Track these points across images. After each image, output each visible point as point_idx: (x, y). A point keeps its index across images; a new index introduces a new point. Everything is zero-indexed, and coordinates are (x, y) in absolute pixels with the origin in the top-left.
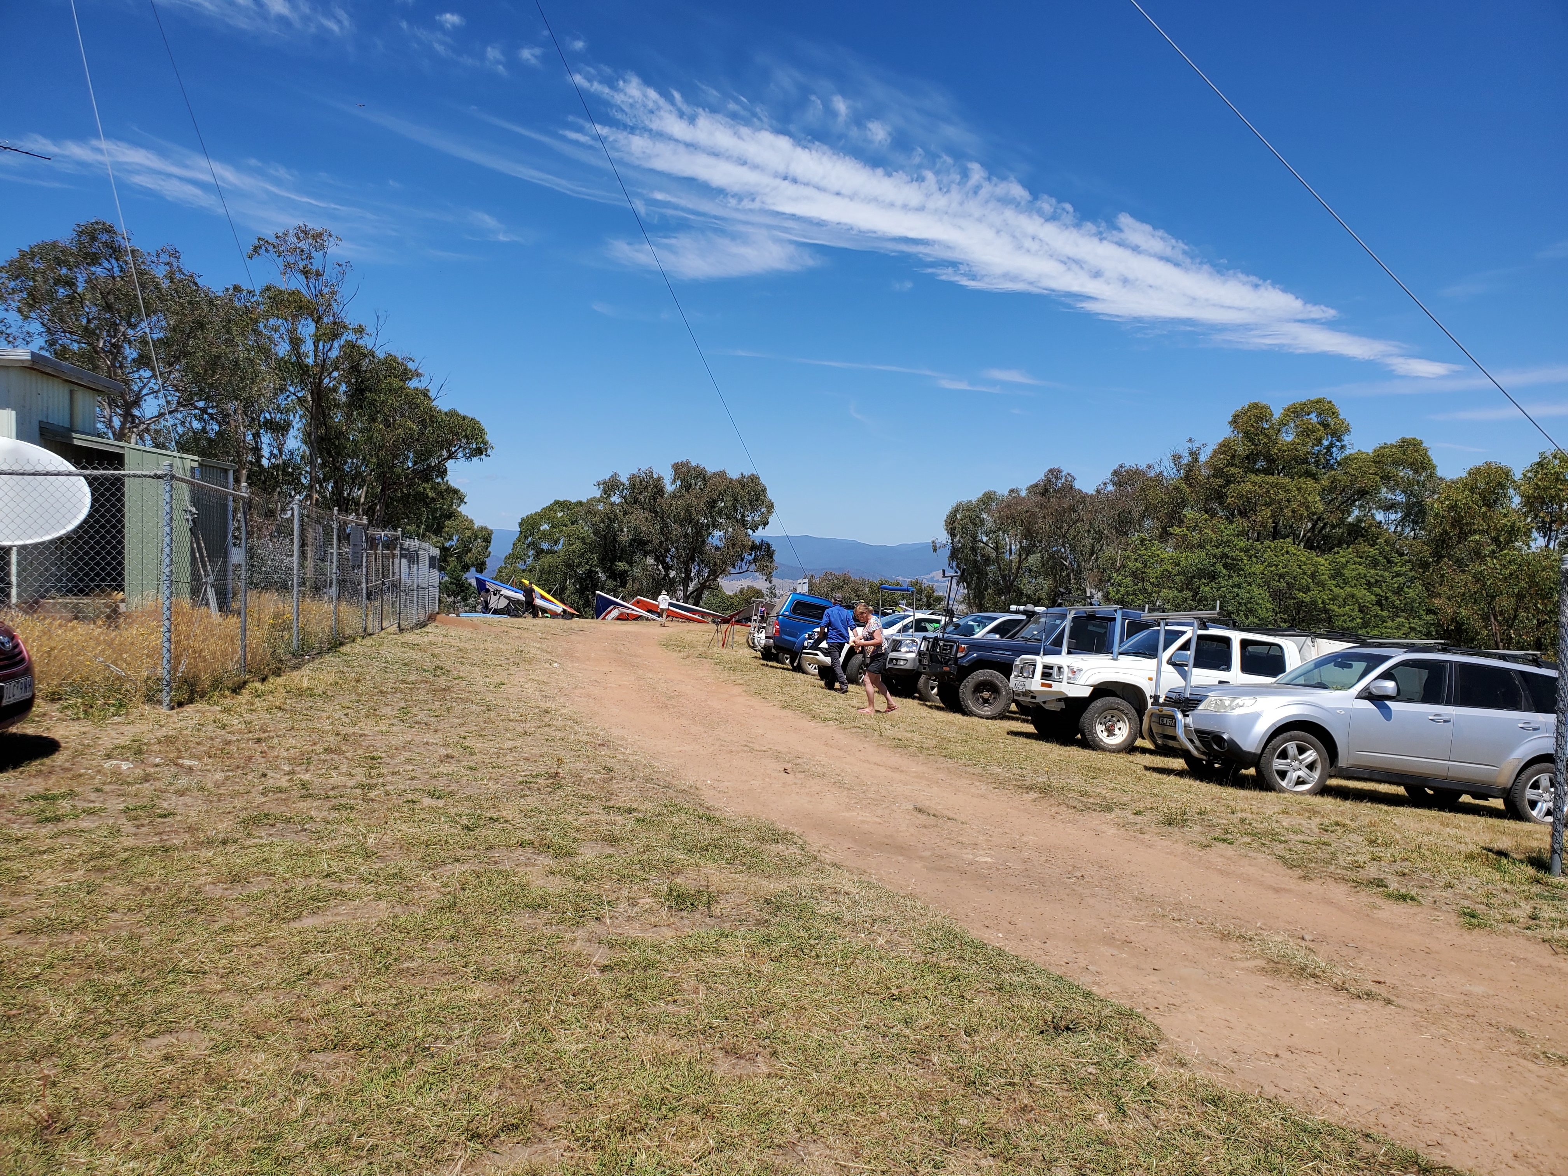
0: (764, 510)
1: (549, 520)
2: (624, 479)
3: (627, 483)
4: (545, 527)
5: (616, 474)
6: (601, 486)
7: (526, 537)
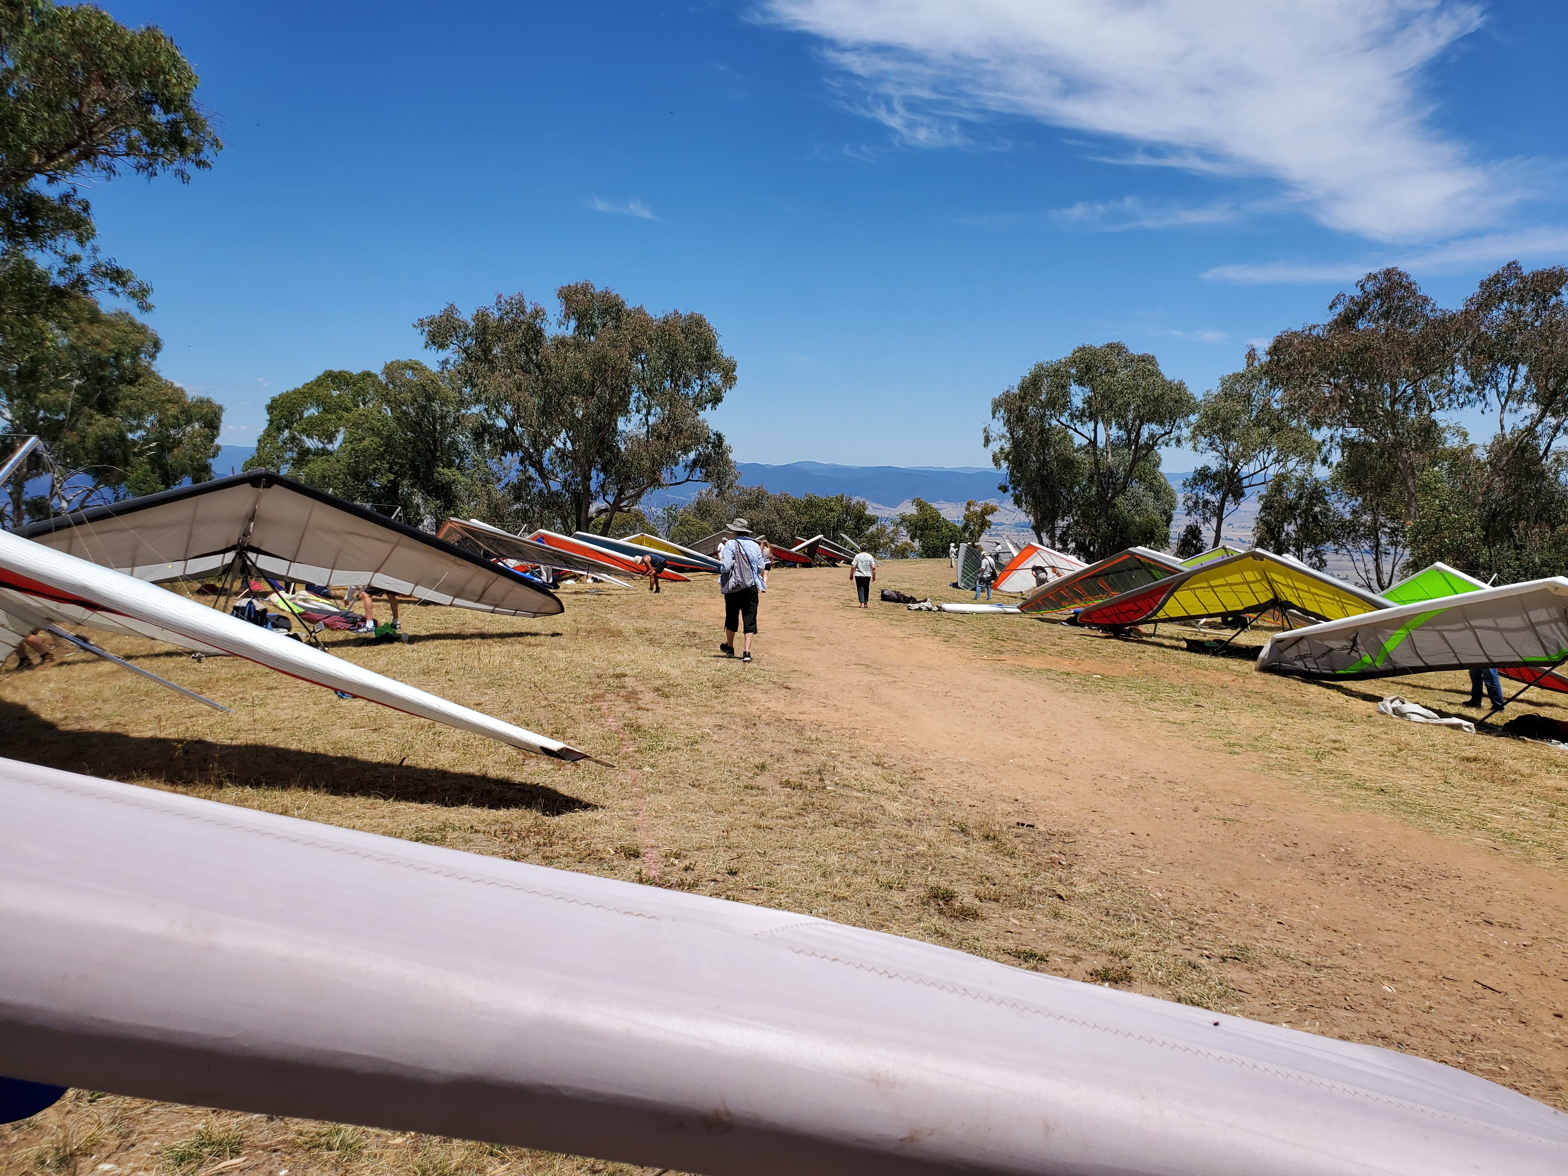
0: (717, 375)
1: (319, 402)
3: (471, 325)
4: (312, 412)
5: (452, 309)
6: (426, 329)
7: (279, 430)
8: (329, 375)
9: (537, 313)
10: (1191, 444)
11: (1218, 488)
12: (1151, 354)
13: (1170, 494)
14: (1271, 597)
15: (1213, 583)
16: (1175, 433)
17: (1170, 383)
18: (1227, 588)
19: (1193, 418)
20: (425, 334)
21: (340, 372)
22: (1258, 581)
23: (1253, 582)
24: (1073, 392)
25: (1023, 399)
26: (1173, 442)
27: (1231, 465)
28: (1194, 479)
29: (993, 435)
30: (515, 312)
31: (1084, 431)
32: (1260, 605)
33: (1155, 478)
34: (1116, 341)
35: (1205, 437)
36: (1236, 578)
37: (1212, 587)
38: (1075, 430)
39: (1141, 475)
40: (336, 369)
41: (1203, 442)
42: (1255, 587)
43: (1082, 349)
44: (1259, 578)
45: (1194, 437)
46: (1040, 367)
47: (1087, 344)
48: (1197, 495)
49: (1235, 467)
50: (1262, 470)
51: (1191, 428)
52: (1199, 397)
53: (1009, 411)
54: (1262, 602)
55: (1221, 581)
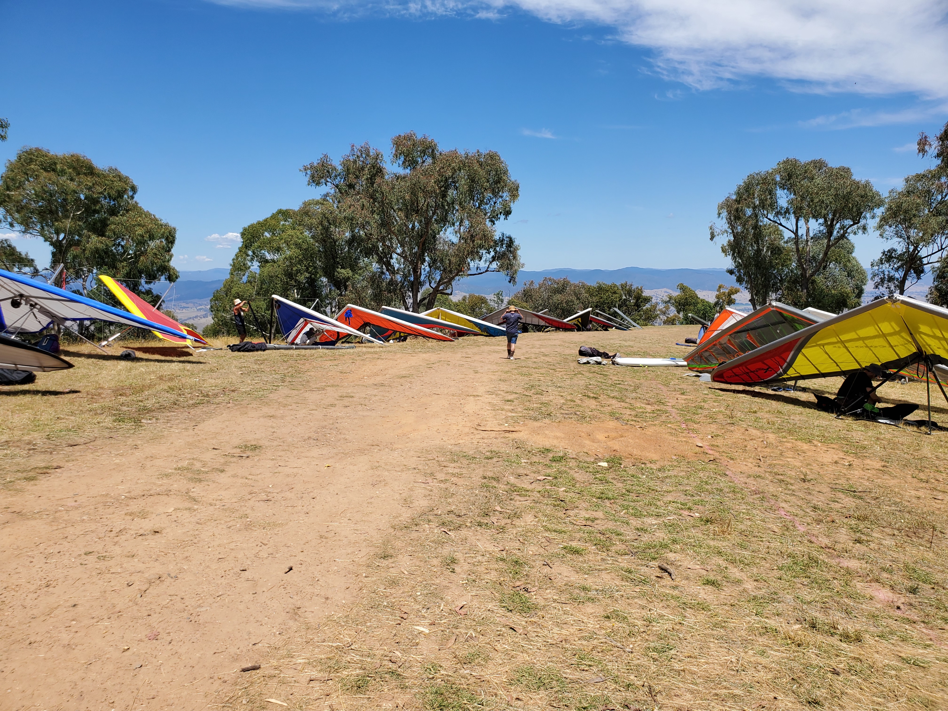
0: (506, 195)
1: (271, 229)
2: (337, 162)
3: (339, 168)
4: (267, 235)
5: (326, 156)
6: (309, 172)
7: (248, 247)
8: (280, 212)
9: (377, 157)
10: (878, 233)
11: (902, 266)
12: (846, 166)
13: (862, 273)
14: (914, 350)
15: (844, 337)
16: (862, 222)
17: (858, 183)
18: (860, 343)
19: (879, 212)
20: (308, 176)
21: (286, 210)
22: (895, 333)
23: (891, 334)
24: (778, 195)
25: (738, 201)
26: (860, 231)
27: (911, 248)
28: (881, 260)
29: (717, 231)
30: (364, 156)
31: (788, 225)
32: (900, 360)
33: (849, 261)
34: (818, 158)
35: (890, 227)
36: (870, 331)
37: (842, 342)
38: (781, 224)
39: (836, 259)
40: (284, 208)
41: (889, 231)
42: (893, 340)
43: (786, 162)
44: (897, 329)
45: (880, 227)
46: (751, 177)
47: (791, 157)
48: (883, 272)
49: (916, 248)
50: (939, 251)
51: (878, 220)
52: (884, 194)
53: (729, 213)
54: (902, 357)
55: (852, 335)
